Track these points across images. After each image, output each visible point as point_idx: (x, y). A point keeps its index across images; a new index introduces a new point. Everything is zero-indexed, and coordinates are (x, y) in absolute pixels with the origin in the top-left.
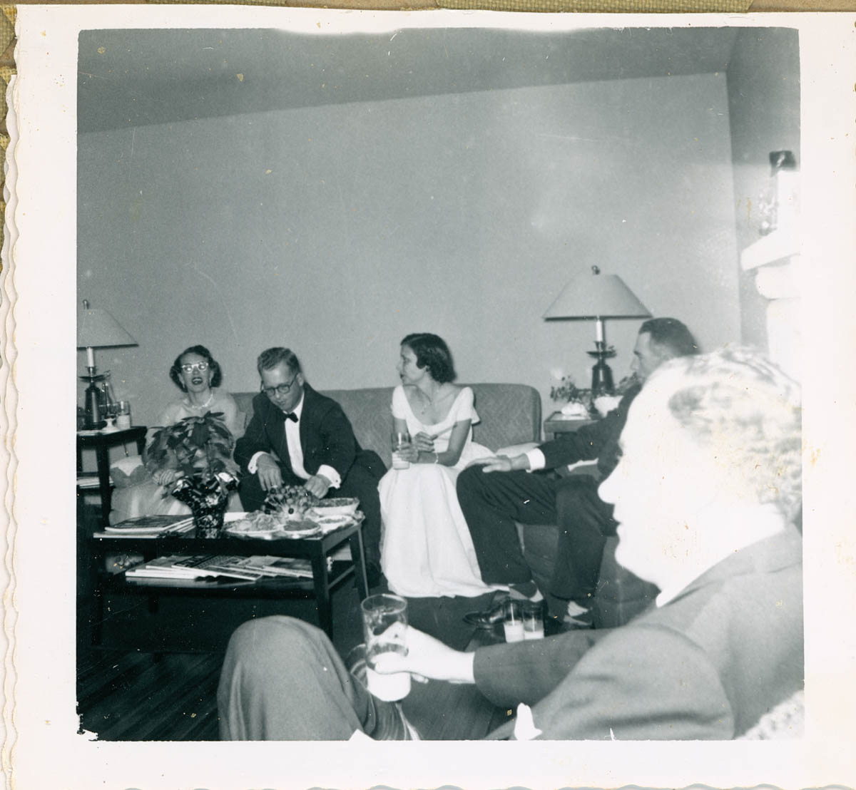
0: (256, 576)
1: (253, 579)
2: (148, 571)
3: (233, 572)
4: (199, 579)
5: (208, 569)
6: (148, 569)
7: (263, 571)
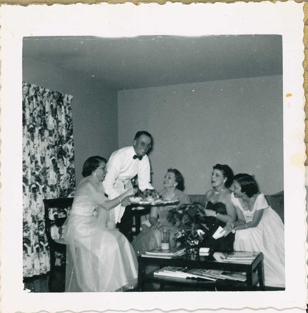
0: (215, 278)
1: (215, 280)
2: (165, 273)
3: (204, 276)
4: (188, 278)
5: (192, 274)
6: (164, 272)
7: (219, 277)
